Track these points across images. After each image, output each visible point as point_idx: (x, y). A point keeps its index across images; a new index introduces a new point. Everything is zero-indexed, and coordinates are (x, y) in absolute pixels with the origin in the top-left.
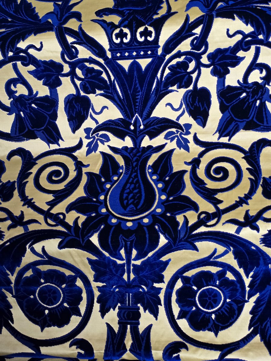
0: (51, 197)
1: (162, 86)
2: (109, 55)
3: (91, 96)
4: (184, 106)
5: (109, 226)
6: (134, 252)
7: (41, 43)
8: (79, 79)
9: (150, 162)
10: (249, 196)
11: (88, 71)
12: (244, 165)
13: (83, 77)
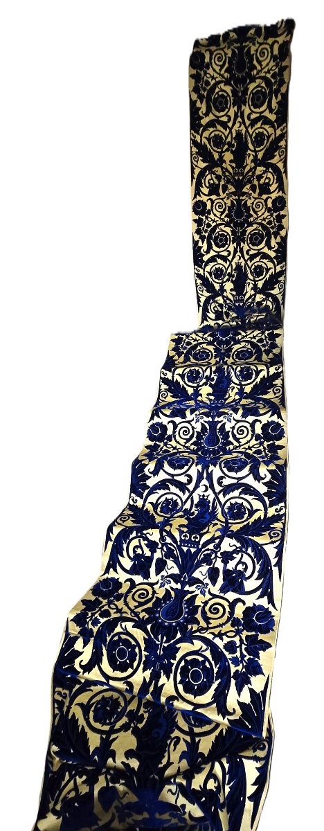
0: (137, 604)
1: (199, 562)
2: (179, 544)
3: (168, 560)
4: (207, 574)
5: (157, 622)
6: (165, 638)
7: (153, 533)
8: (164, 551)
9: (186, 598)
10: (224, 624)
11: (168, 549)
12: (228, 609)
13: (166, 551)
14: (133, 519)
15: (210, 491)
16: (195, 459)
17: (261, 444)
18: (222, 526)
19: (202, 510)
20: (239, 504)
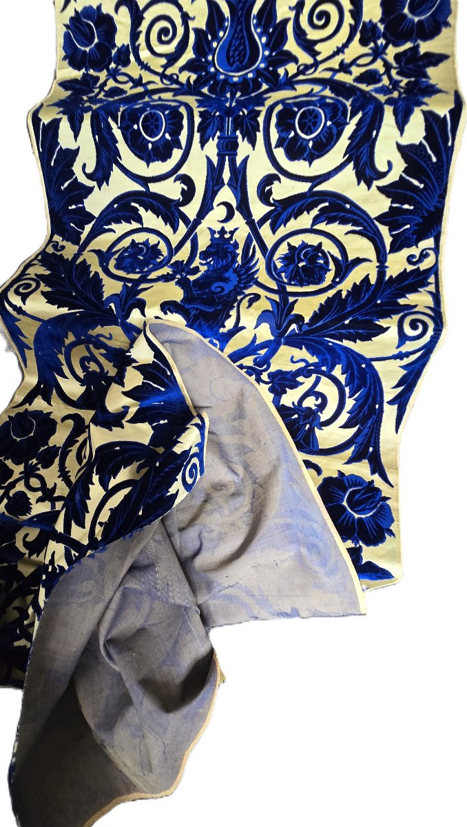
14: (48, 289)
15: (238, 220)
16: (194, 104)
17: (378, 53)
18: (271, 303)
19: (219, 263)
20: (311, 246)
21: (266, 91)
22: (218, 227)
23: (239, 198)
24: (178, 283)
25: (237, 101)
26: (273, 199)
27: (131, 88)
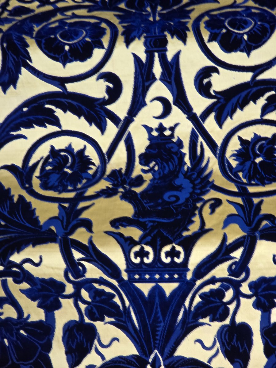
1: (191, 317)
2: (125, 276)
3: (98, 324)
4: (218, 345)
7: (41, 258)
8: (84, 302)
11: (96, 294)
13: (89, 300)
15: (177, 114)
16: (116, 21)
18: (235, 207)
19: (164, 167)
20: (265, 139)
21: (188, 5)
22: (154, 124)
23: (175, 93)
24: (124, 197)
25: (160, 15)
26: (214, 92)
27: (38, 7)
